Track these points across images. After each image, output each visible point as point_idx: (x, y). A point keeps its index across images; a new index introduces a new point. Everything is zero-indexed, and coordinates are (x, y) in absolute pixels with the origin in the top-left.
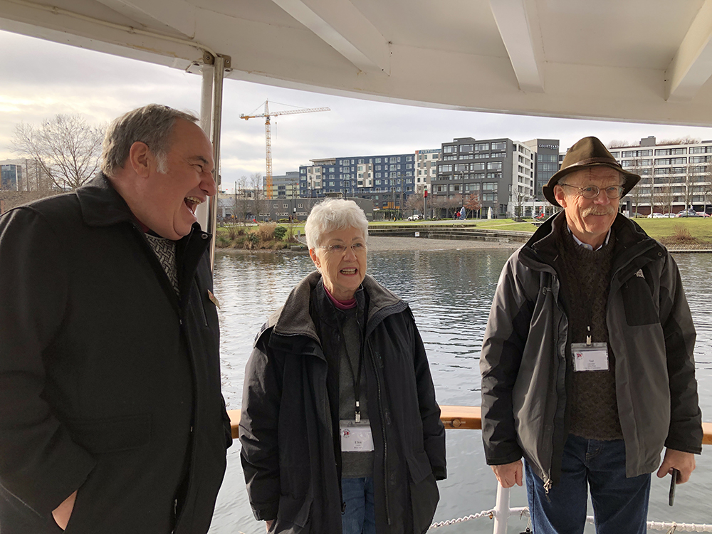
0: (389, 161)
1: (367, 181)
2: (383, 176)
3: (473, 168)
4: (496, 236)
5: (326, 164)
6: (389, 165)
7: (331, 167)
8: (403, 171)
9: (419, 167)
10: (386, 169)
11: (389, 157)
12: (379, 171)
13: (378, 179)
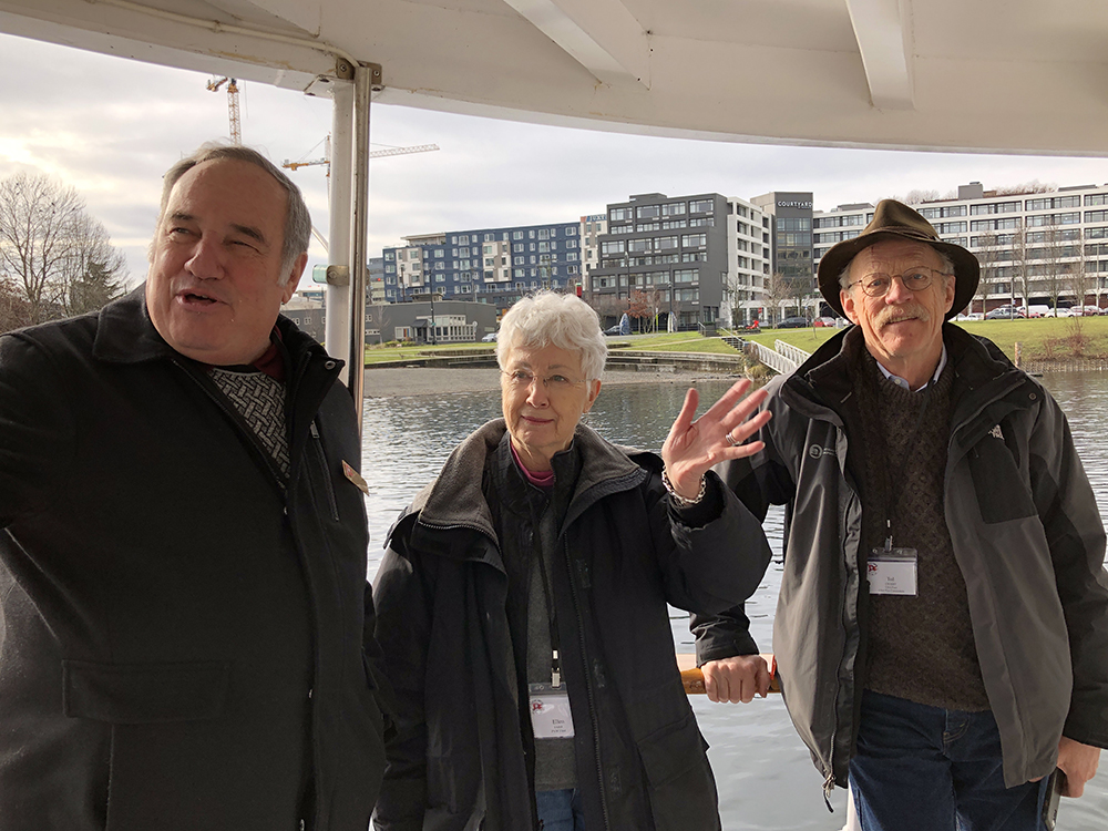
0: (536, 235)
1: (501, 272)
2: (527, 260)
3: (660, 245)
4: (656, 361)
5: (429, 243)
6: (537, 242)
7: (438, 247)
8: (562, 253)
9: (587, 244)
10: (532, 249)
11: (536, 229)
12: (520, 254)
13: (520, 267)
